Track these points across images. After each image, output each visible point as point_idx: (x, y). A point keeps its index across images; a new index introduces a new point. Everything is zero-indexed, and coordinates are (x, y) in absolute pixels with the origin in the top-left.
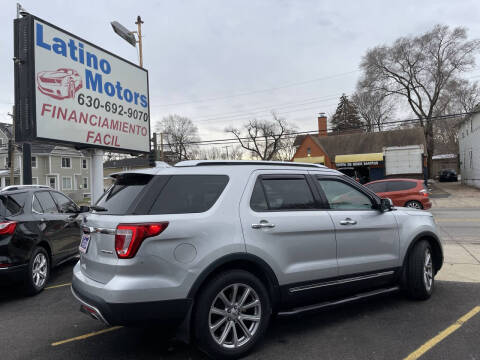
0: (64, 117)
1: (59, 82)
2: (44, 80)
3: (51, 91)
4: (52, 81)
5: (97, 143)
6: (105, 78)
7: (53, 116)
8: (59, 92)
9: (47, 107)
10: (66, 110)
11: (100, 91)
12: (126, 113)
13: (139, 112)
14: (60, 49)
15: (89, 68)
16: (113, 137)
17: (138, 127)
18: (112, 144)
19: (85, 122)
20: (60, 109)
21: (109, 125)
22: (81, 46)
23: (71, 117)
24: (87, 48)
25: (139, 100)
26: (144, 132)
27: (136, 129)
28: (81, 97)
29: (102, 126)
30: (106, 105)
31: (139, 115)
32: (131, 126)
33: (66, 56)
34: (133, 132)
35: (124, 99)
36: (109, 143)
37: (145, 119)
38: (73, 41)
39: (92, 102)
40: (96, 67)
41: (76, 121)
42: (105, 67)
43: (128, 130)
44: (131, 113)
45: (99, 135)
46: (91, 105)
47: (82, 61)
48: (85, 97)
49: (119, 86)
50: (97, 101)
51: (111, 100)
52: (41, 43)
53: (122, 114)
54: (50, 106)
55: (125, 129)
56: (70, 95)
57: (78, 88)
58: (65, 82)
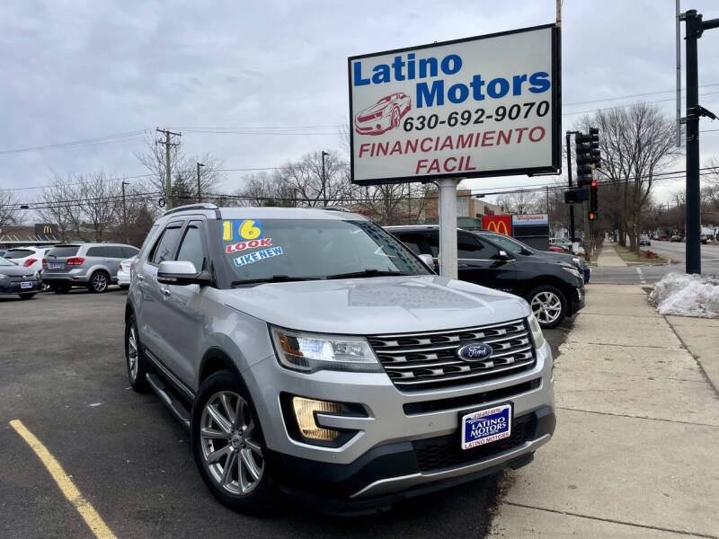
0: (385, 153)
1: (379, 114)
2: (361, 120)
3: (371, 128)
4: (371, 117)
5: (434, 172)
6: (449, 81)
7: (372, 155)
8: (379, 126)
9: (365, 148)
10: (388, 144)
11: (440, 102)
12: (491, 117)
13: (525, 105)
14: (381, 77)
15: (422, 80)
16: (462, 158)
17: (521, 131)
18: (460, 169)
19: (414, 150)
20: (380, 145)
21: (455, 144)
22: (411, 56)
23: (394, 150)
24: (420, 55)
25: (526, 85)
26: (536, 135)
27: (515, 135)
28: (410, 121)
29: (442, 149)
30: (450, 118)
31: (524, 110)
32: (501, 133)
33: (389, 81)
34: (507, 141)
35: (487, 96)
36: (454, 168)
37: (542, 112)
38: (400, 58)
39: (426, 123)
40: (434, 73)
41: (401, 153)
42: (451, 65)
43: (495, 141)
44: (502, 114)
45: (436, 161)
46: (423, 127)
47: (412, 76)
48: (415, 118)
49: (477, 82)
50: (434, 119)
51: (460, 108)
52: (360, 82)
53: (482, 122)
54: (368, 145)
55: (487, 142)
56: (394, 124)
57: (405, 113)
58: (387, 111)
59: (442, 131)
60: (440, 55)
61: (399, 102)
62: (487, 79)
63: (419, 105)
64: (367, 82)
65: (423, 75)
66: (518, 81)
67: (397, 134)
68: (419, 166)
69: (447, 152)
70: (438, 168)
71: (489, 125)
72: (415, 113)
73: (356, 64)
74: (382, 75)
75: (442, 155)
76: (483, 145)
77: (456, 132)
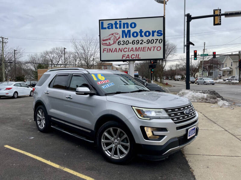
0: (112, 52)
1: (110, 39)
2: (104, 40)
3: (107, 43)
4: (107, 40)
5: (128, 59)
6: (133, 31)
7: (107, 52)
8: (109, 43)
9: (105, 50)
10: (112, 49)
11: (130, 37)
12: (145, 42)
13: (155, 40)
14: (110, 27)
15: (124, 29)
16: (137, 55)
17: (154, 47)
18: (136, 58)
19: (121, 51)
20: (110, 49)
21: (134, 50)
22: (120, 22)
23: (114, 51)
24: (123, 21)
25: (156, 34)
26: (159, 49)
27: (152, 48)
28: (120, 42)
29: (130, 51)
30: (133, 42)
31: (155, 41)
32: (148, 48)
33: (113, 29)
34: (150, 50)
35: (144, 36)
36: (134, 58)
37: (160, 42)
38: (117, 22)
39: (125, 43)
40: (128, 27)
41: (117, 52)
42: (133, 25)
43: (146, 50)
44: (149, 42)
45: (128, 55)
46: (124, 44)
47: (120, 28)
48: (122, 41)
49: (141, 31)
50: (127, 42)
51: (136, 39)
52: (103, 28)
53: (142, 44)
54: (106, 49)
55: (144, 50)
56: (114, 43)
57: (118, 39)
58: (112, 38)
59: (130, 46)
60: (130, 22)
61: (116, 36)
62: (144, 31)
63: (123, 37)
64: (105, 28)
65: (124, 28)
66: (153, 32)
67: (116, 46)
68: (123, 57)
69: (132, 53)
70: (129, 58)
71: (145, 45)
72: (121, 39)
73: (102, 22)
74: (110, 26)
75: (130, 53)
76: (143, 51)
77: (135, 46)
